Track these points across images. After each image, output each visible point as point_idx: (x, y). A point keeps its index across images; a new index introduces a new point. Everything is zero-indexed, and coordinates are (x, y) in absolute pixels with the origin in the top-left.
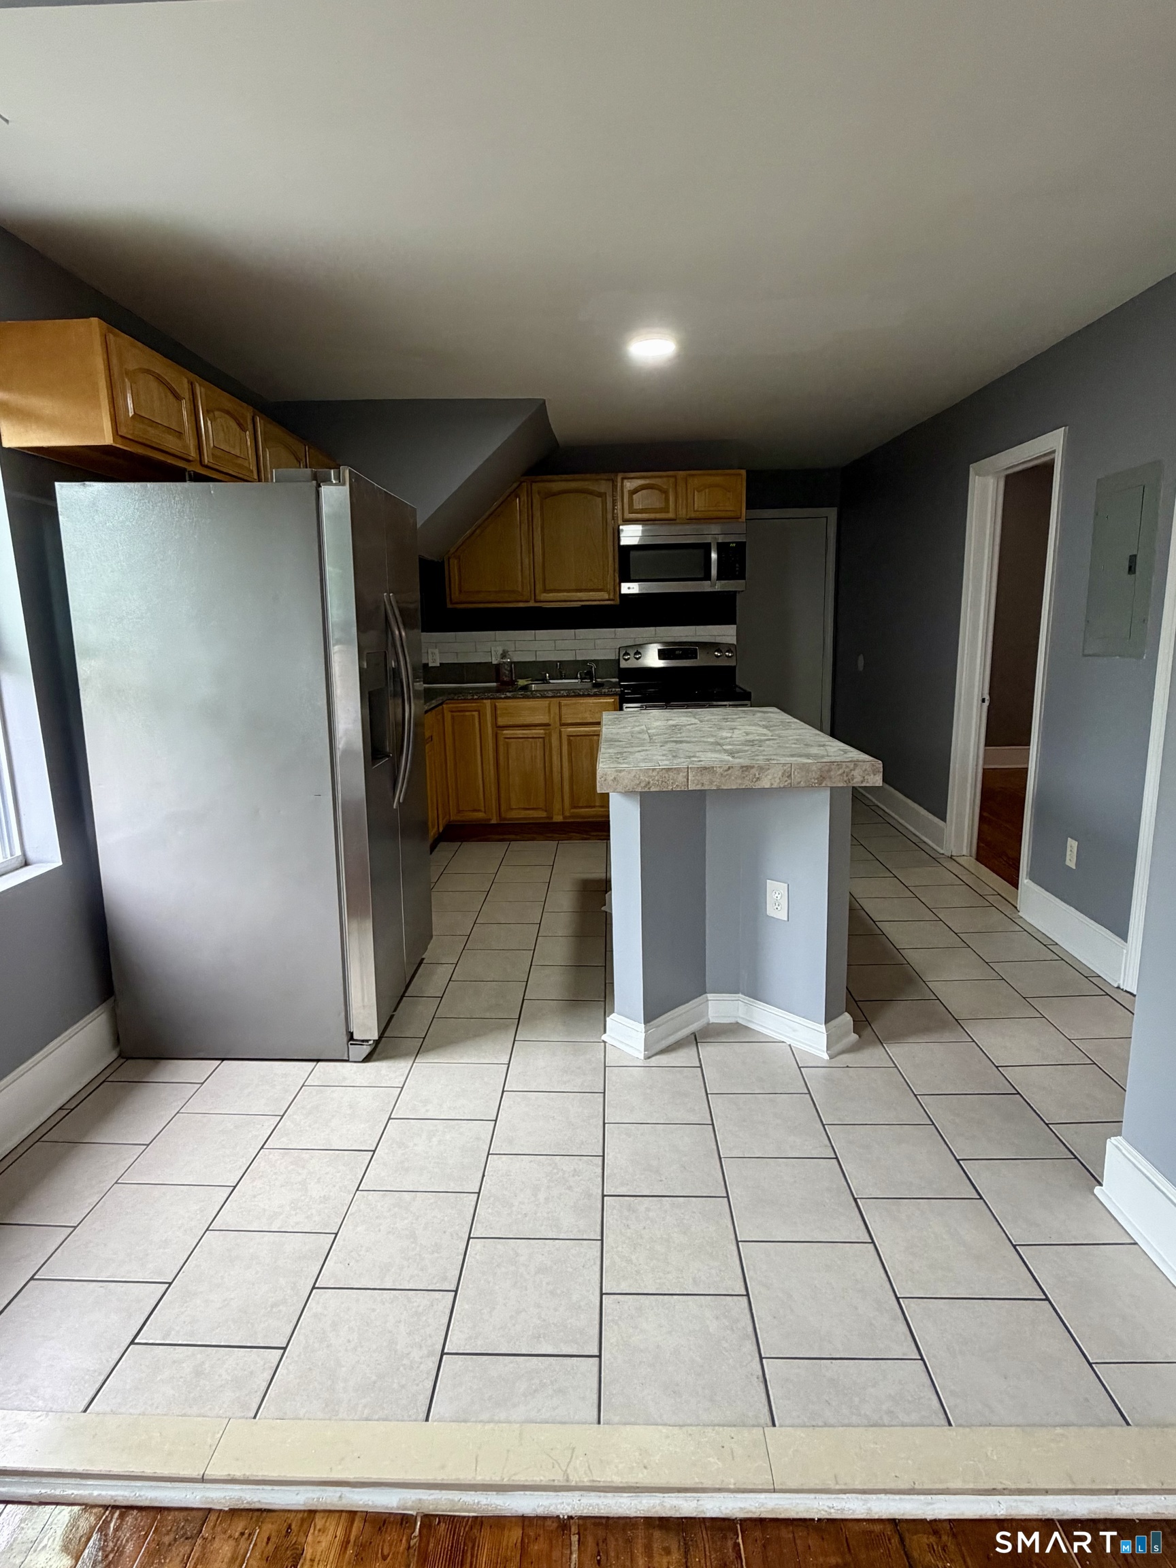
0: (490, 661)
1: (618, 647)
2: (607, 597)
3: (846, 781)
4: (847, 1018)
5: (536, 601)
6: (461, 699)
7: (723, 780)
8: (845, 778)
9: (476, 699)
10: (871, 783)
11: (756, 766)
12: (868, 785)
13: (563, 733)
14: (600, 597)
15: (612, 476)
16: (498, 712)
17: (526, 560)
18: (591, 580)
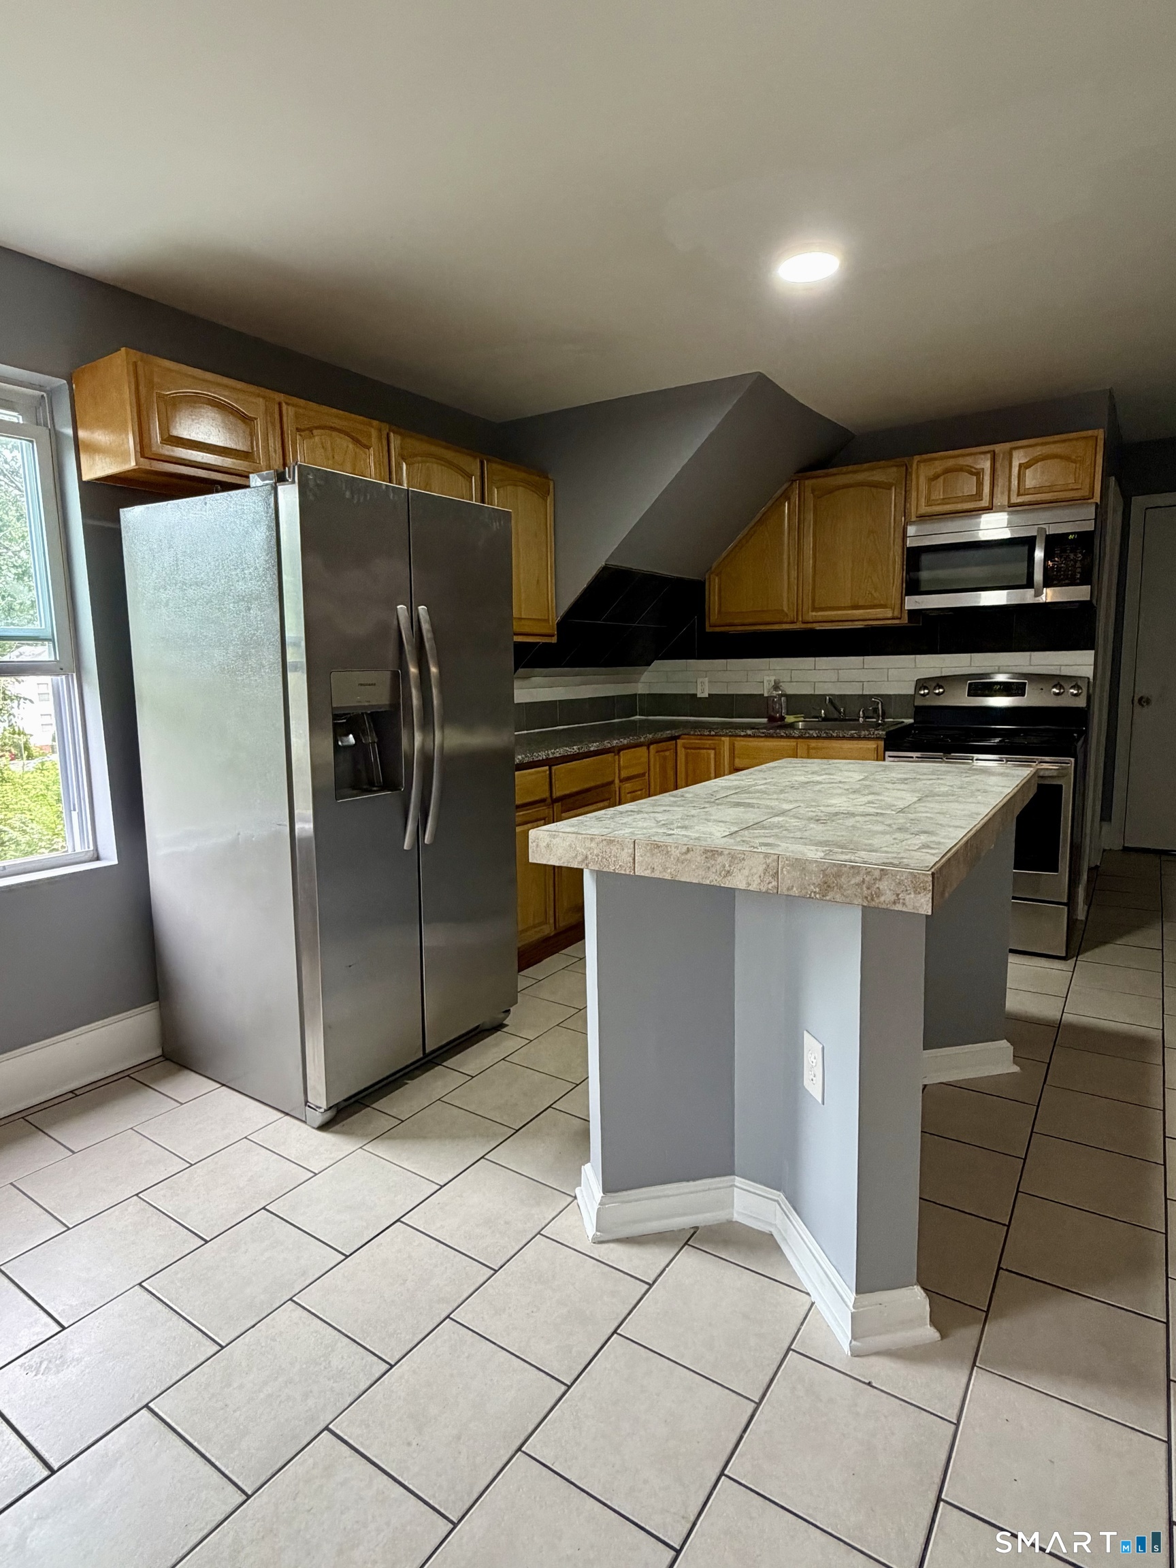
0: (761, 693)
1: (916, 679)
2: (890, 615)
3: (866, 898)
4: (915, 1299)
5: (804, 623)
6: (698, 735)
7: (680, 866)
8: (866, 892)
9: (713, 736)
10: (911, 907)
11: (726, 852)
12: (904, 909)
14: (884, 615)
15: (906, 459)
16: (738, 753)
17: (794, 574)
18: (871, 594)
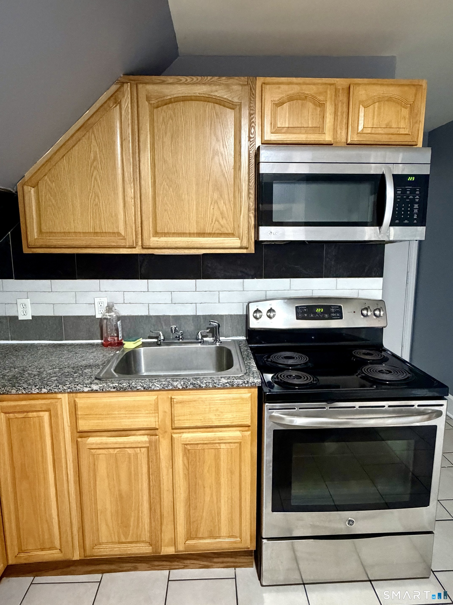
0: (94, 315)
1: (248, 301)
2: (239, 245)
5: (143, 248)
9: (45, 393)
13: (176, 441)
14: (231, 245)
16: (79, 413)
17: (130, 192)
18: (218, 221)
